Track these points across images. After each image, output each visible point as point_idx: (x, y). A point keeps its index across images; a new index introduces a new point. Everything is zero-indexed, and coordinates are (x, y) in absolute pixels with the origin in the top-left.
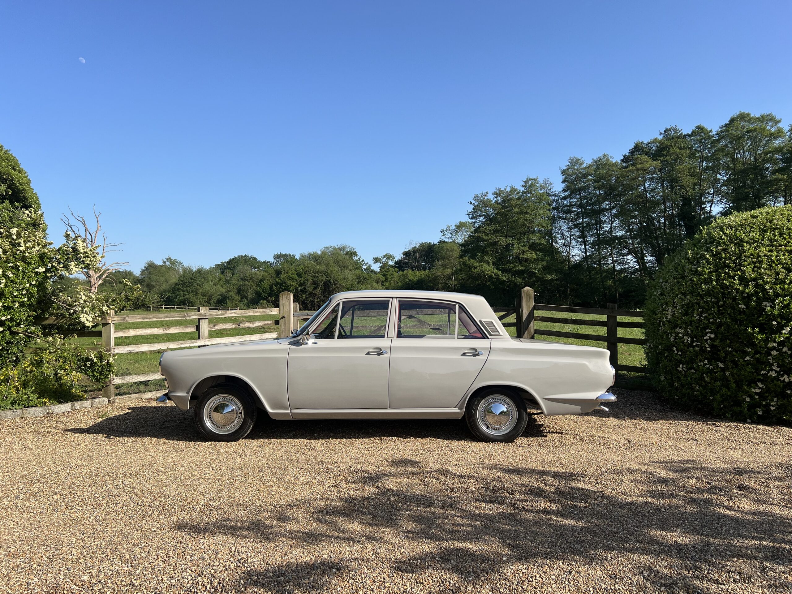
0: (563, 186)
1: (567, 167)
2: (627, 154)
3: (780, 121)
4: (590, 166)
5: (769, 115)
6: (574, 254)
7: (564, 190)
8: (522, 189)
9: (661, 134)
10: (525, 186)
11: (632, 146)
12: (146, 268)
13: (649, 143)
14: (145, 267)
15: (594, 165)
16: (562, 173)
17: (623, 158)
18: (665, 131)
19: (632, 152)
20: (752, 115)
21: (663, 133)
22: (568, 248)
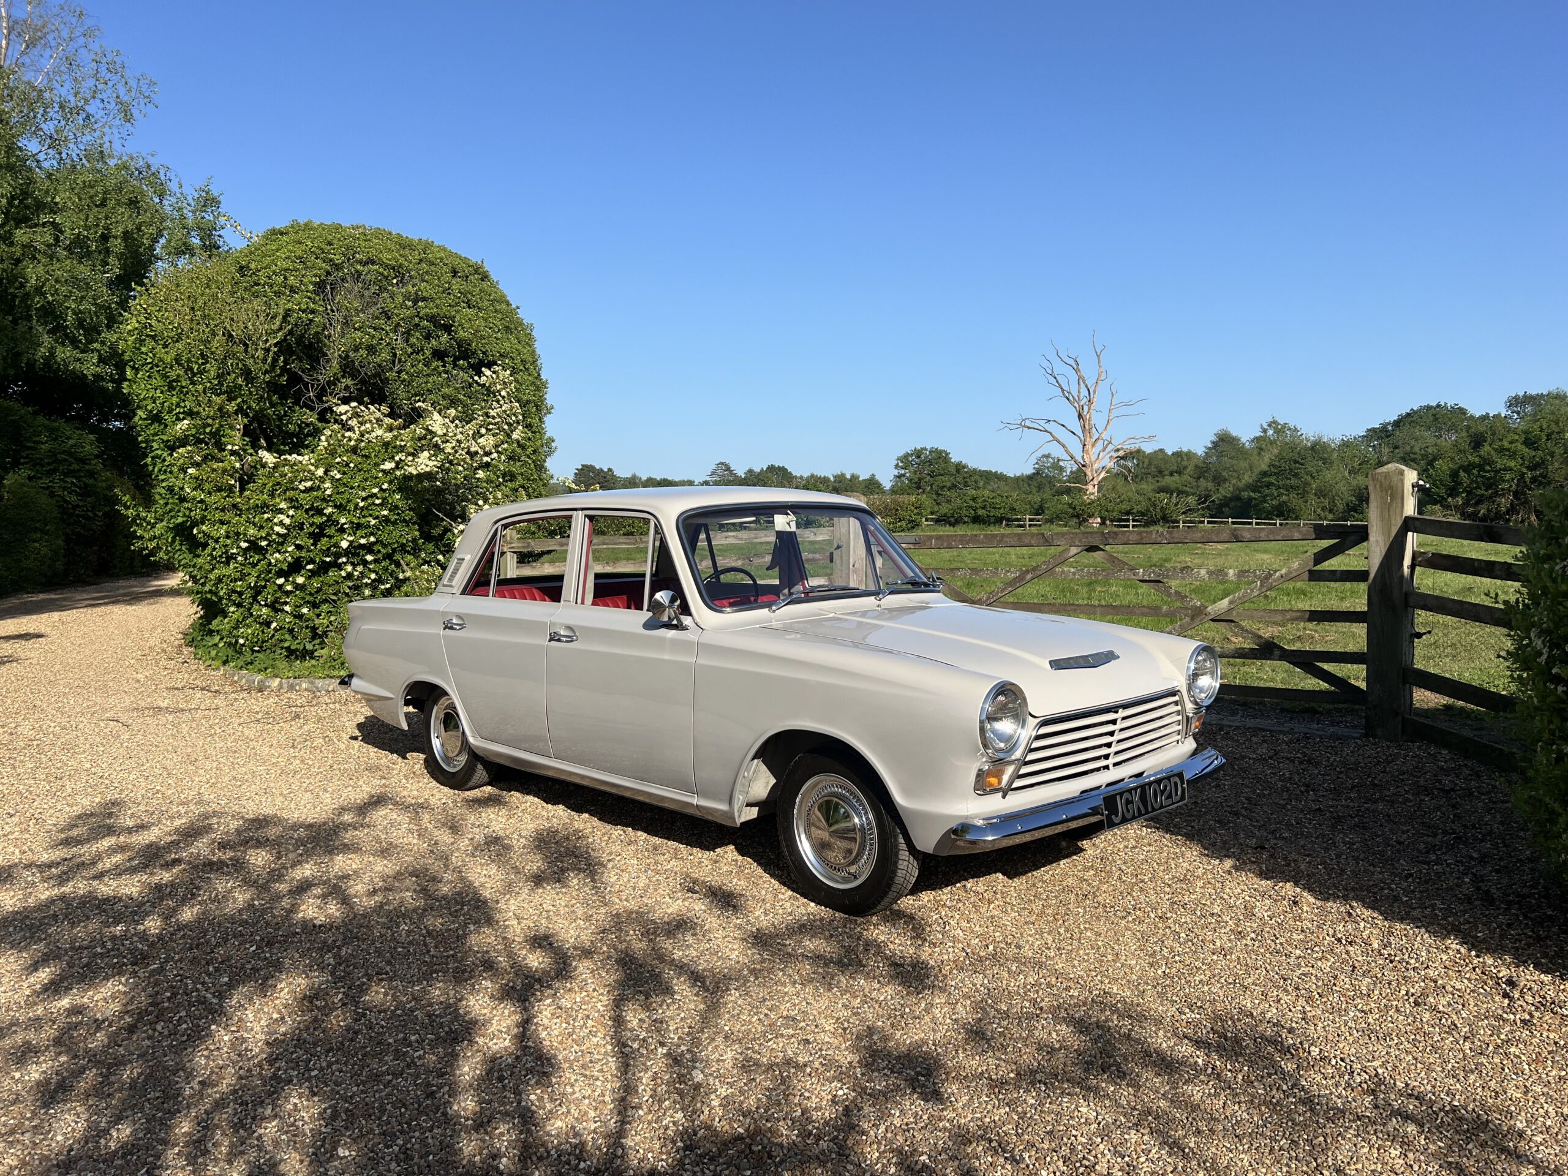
12: (1215, 444)
14: (1213, 442)
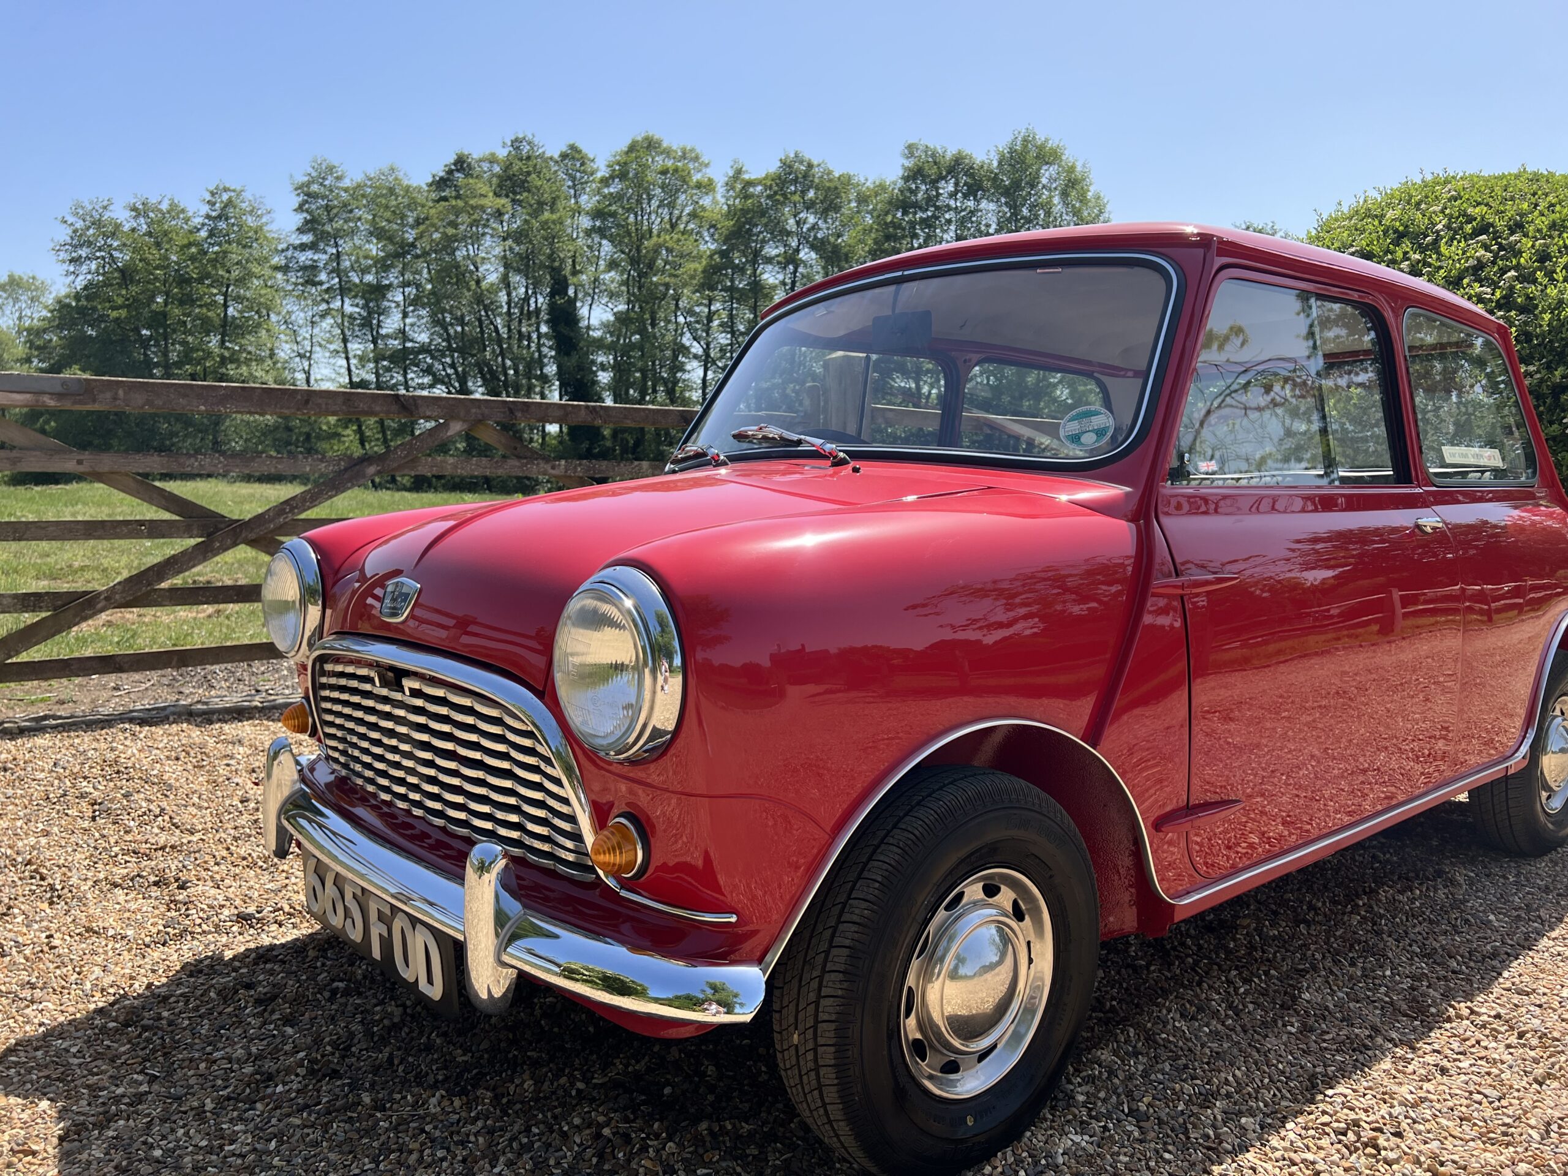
0: (299, 219)
1: (306, 179)
2: (442, 174)
3: (707, 165)
4: (359, 186)
5: (692, 150)
6: (319, 377)
7: (301, 231)
8: (205, 209)
9: (504, 145)
10: (212, 204)
11: (452, 158)
13: (481, 160)
15: (366, 185)
16: (296, 189)
17: (430, 180)
18: (512, 142)
19: (450, 172)
20: (665, 145)
21: (509, 143)
22: (306, 364)
